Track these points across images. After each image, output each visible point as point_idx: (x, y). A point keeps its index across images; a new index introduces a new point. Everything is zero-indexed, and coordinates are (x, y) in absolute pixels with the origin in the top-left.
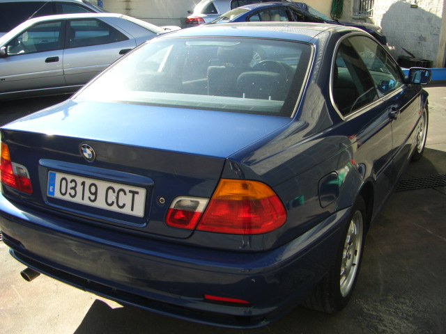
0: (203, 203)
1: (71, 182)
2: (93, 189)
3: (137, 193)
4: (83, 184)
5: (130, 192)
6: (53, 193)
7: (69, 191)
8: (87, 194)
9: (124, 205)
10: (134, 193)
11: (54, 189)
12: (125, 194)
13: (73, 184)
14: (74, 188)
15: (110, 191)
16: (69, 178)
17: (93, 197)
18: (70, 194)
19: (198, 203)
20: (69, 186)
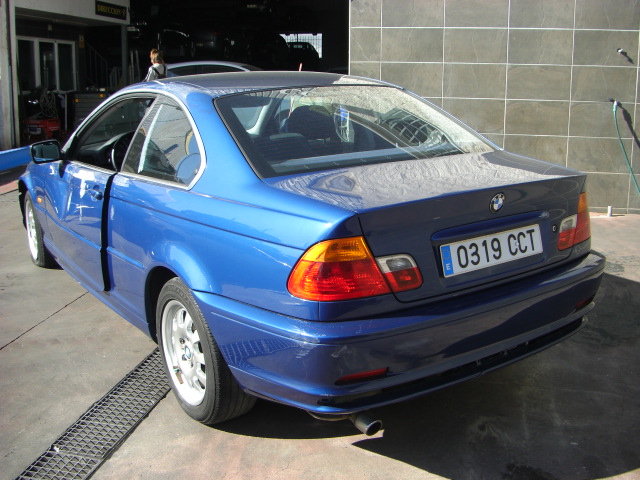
0: (574, 220)
1: (471, 248)
2: (496, 245)
3: (533, 231)
4: (485, 243)
5: (528, 232)
6: (452, 271)
7: (470, 258)
8: (491, 252)
9: (526, 248)
10: (530, 232)
11: (451, 266)
12: (524, 236)
13: (474, 249)
14: (476, 253)
15: (512, 239)
16: (467, 243)
17: (497, 254)
18: (472, 262)
19: (571, 220)
20: (470, 252)
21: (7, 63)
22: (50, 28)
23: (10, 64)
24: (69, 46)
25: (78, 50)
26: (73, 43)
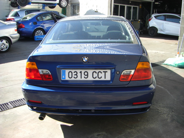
0: (133, 71)
1: (74, 72)
2: (86, 74)
3: (107, 72)
4: (81, 72)
5: (103, 72)
6: (65, 78)
7: (73, 76)
8: (83, 76)
9: (101, 77)
10: (105, 72)
11: (65, 77)
12: (101, 73)
13: (76, 73)
14: (76, 75)
15: (94, 73)
16: (73, 71)
17: (86, 77)
18: (74, 77)
19: (131, 71)
20: (74, 74)
21: (110, 11)
22: (130, 2)
23: (111, 12)
24: (137, 8)
25: (139, 8)
26: (138, 7)
